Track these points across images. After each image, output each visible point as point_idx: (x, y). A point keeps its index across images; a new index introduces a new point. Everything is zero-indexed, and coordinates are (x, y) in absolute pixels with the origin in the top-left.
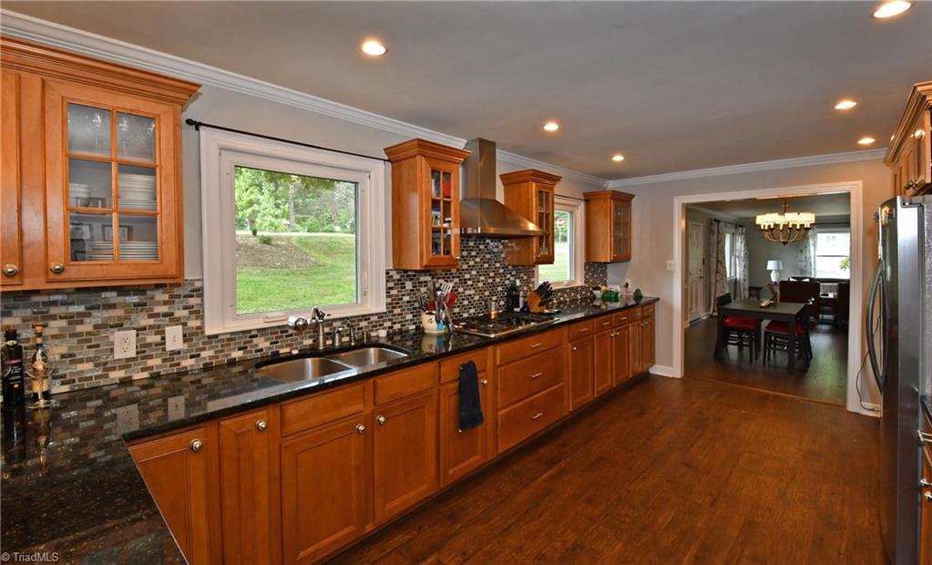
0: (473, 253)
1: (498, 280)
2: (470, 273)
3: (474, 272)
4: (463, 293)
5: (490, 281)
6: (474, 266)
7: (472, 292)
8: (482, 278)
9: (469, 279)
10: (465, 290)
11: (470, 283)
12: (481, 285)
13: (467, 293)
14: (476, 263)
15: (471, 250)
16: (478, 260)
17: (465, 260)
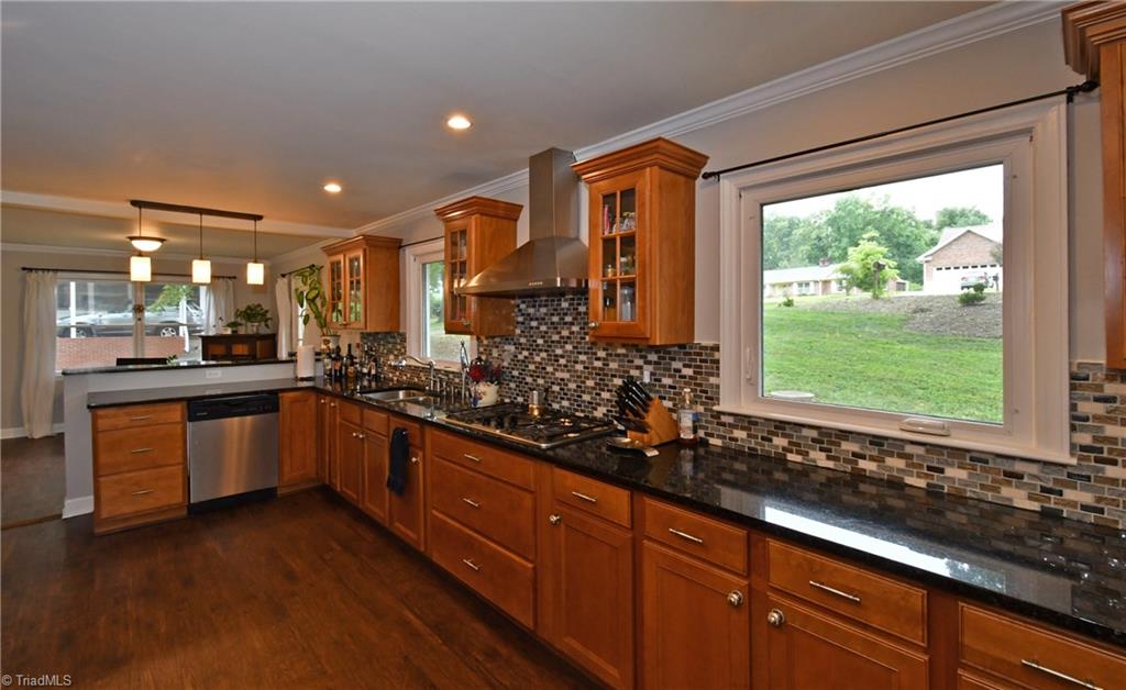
0: (568, 319)
1: (614, 365)
2: (562, 347)
3: (569, 347)
4: (553, 374)
5: (598, 364)
6: (568, 338)
7: (566, 375)
8: (582, 358)
9: (562, 357)
10: (555, 370)
11: (562, 361)
12: (579, 367)
13: (559, 375)
14: (572, 333)
15: (566, 314)
16: (575, 329)
17: (555, 328)
